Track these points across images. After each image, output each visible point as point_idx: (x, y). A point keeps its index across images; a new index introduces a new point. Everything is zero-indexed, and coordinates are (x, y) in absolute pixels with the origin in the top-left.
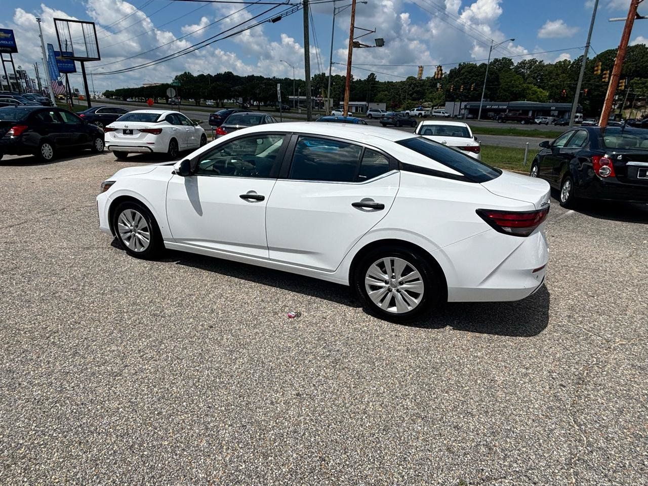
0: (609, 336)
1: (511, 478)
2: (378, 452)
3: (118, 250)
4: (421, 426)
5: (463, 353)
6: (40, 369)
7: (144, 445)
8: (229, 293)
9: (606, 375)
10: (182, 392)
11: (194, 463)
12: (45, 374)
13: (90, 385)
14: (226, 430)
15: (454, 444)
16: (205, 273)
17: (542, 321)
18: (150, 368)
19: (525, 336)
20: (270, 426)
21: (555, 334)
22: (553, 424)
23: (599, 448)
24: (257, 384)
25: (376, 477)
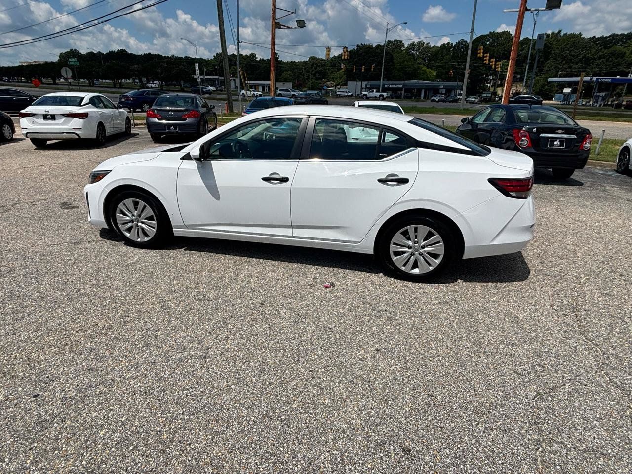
0: (576, 274)
1: (568, 384)
2: (468, 383)
3: (113, 242)
4: (486, 359)
5: (482, 300)
6: (123, 364)
7: (277, 411)
8: (257, 273)
9: (589, 303)
10: (278, 363)
11: (331, 417)
12: (132, 368)
13: (186, 371)
14: (339, 387)
15: (517, 368)
16: (221, 257)
17: (524, 268)
18: (232, 346)
19: (519, 281)
20: (372, 378)
21: (539, 277)
22: (574, 342)
23: (611, 354)
24: (337, 347)
25: (478, 401)
